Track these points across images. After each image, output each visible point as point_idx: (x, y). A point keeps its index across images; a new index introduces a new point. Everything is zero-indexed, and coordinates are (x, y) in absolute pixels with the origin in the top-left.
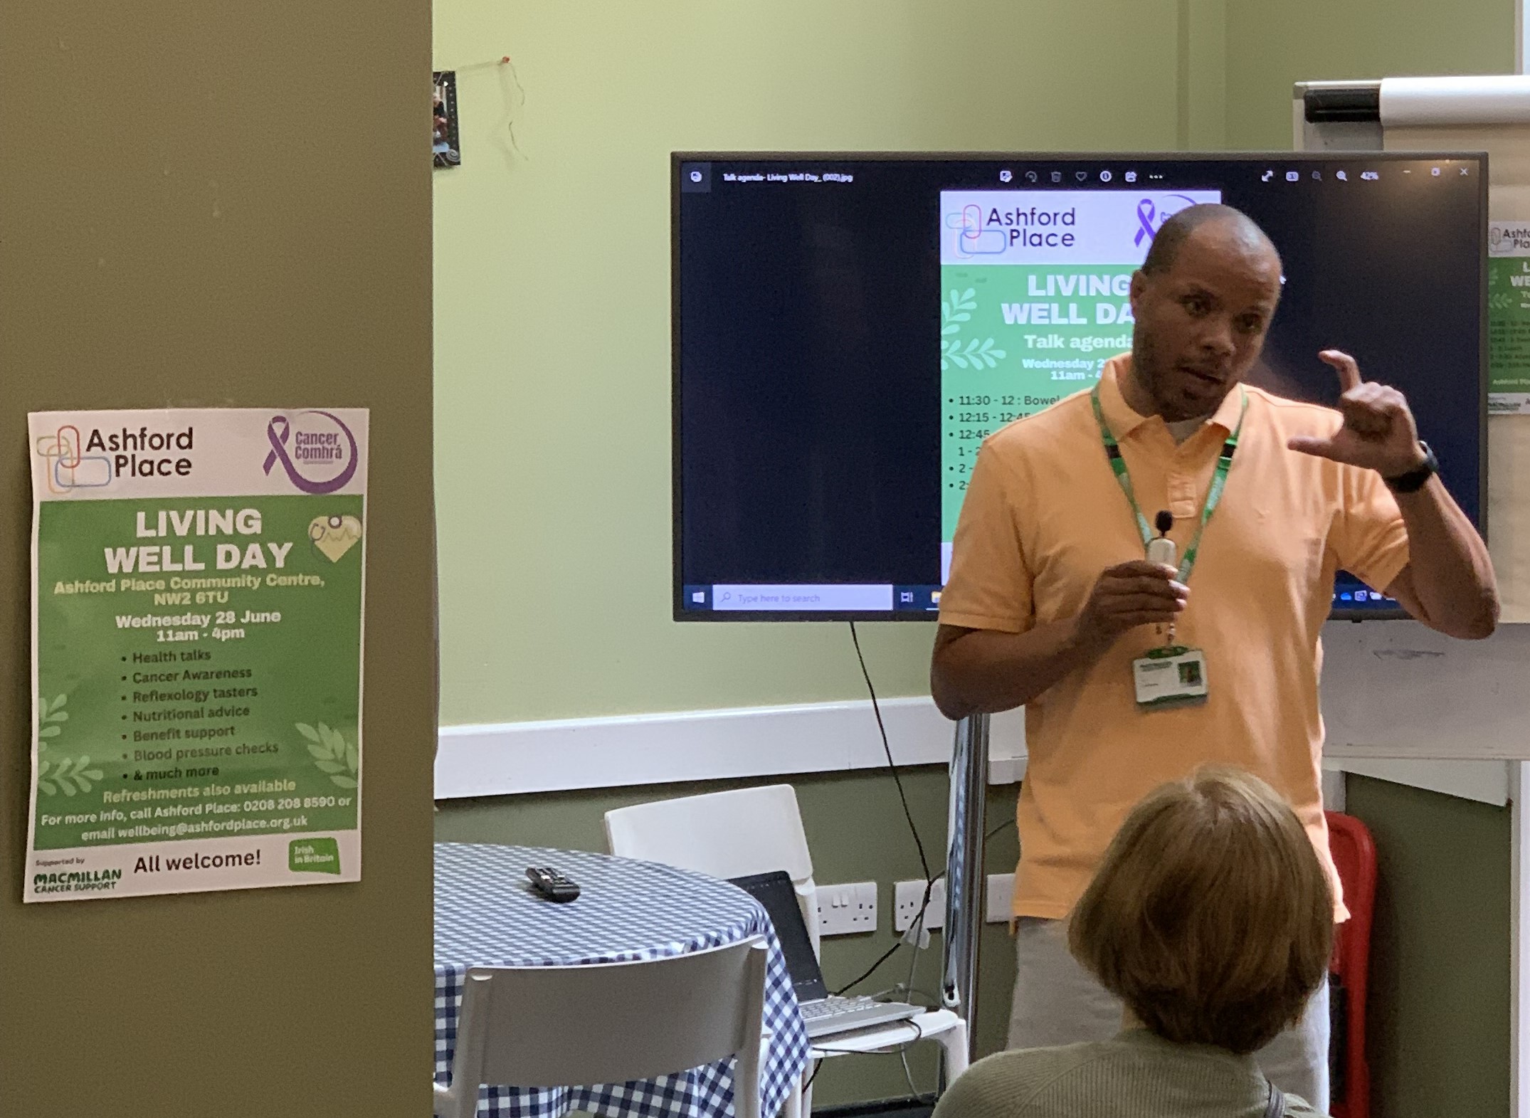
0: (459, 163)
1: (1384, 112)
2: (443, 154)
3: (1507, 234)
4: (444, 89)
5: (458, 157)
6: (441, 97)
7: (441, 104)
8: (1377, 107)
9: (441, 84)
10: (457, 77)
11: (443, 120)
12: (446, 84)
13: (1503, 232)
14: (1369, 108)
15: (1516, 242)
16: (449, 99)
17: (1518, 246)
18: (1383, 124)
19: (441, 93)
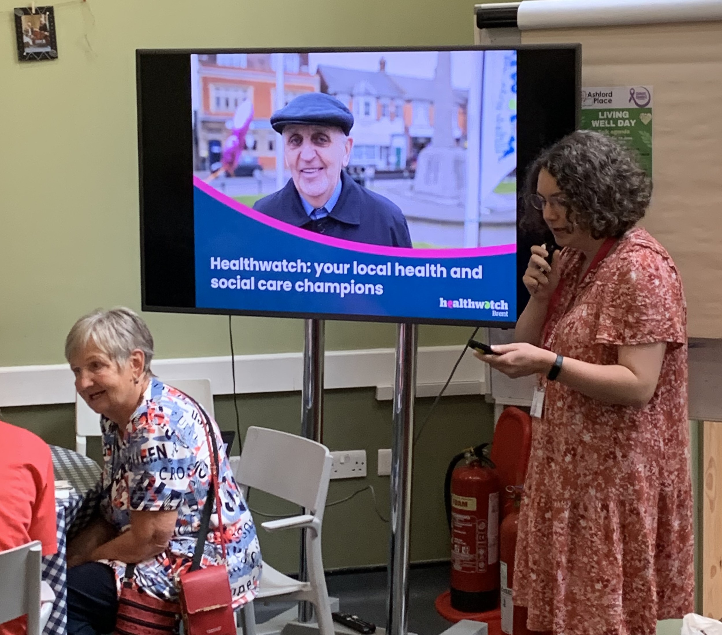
0: (57, 57)
1: (520, 21)
2: (47, 53)
3: (590, 95)
4: (47, 17)
5: (57, 53)
6: (45, 20)
7: (45, 25)
8: (515, 18)
9: (45, 14)
10: (55, 10)
11: (46, 33)
12: (48, 13)
13: (588, 93)
14: (513, 19)
15: (595, 100)
16: (50, 22)
17: (596, 102)
18: (520, 28)
19: (45, 18)
